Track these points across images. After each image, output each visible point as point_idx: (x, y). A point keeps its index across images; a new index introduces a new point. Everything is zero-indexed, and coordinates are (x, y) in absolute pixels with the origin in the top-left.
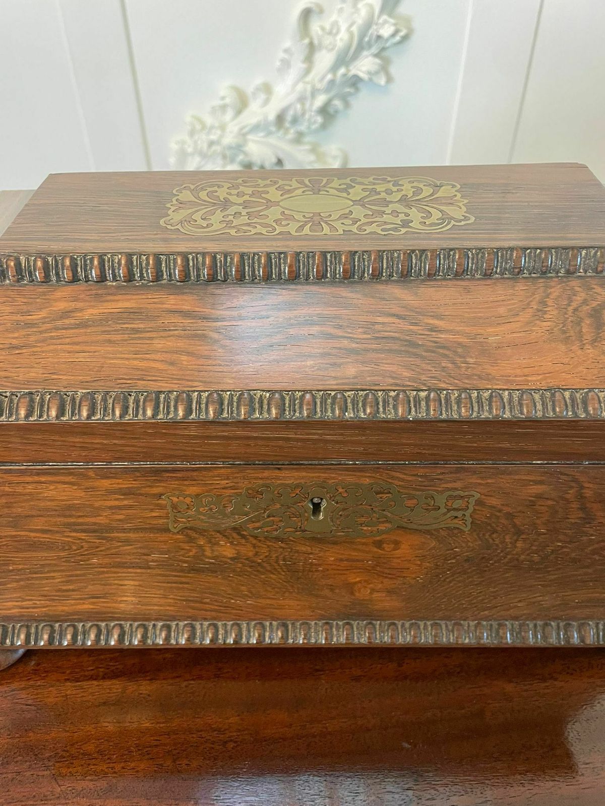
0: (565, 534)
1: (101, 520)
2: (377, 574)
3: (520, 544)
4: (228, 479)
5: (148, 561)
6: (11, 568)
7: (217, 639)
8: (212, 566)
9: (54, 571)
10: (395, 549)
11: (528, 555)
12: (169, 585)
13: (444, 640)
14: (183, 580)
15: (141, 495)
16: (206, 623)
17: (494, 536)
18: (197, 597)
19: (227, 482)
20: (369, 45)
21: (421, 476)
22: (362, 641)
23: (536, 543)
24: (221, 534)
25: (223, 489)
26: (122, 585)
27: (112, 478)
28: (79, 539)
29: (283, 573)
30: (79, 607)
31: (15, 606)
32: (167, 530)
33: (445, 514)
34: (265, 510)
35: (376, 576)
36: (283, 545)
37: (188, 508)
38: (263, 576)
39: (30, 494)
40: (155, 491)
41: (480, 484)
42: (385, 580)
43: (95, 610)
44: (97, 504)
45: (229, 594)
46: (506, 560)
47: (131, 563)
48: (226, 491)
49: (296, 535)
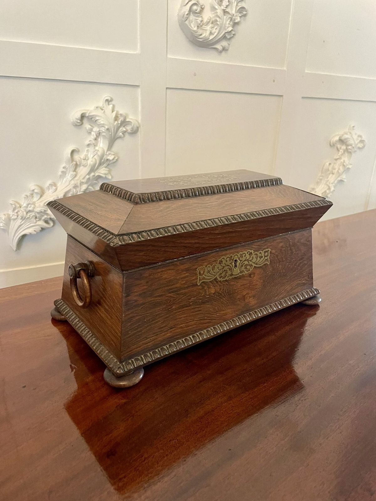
0: (288, 260)
1: (178, 285)
2: (250, 289)
3: (280, 266)
5: (190, 302)
6: (145, 320)
8: (208, 299)
9: (160, 317)
10: (254, 277)
12: (195, 313)
14: (200, 309)
15: (191, 270)
17: (275, 264)
18: (203, 317)
19: (214, 259)
20: (104, 163)
21: (258, 246)
23: (283, 265)
24: (211, 283)
26: (180, 318)
28: (170, 297)
29: (227, 297)
30: (166, 336)
31: (143, 344)
32: (197, 285)
33: (264, 259)
34: (223, 268)
36: (227, 283)
37: (203, 273)
38: (221, 300)
39: (159, 278)
40: (196, 267)
41: (270, 246)
42: (252, 291)
43: (171, 336)
44: (178, 278)
45: (212, 312)
46: (278, 274)
47: (185, 305)
48: (213, 262)
49: (231, 278)
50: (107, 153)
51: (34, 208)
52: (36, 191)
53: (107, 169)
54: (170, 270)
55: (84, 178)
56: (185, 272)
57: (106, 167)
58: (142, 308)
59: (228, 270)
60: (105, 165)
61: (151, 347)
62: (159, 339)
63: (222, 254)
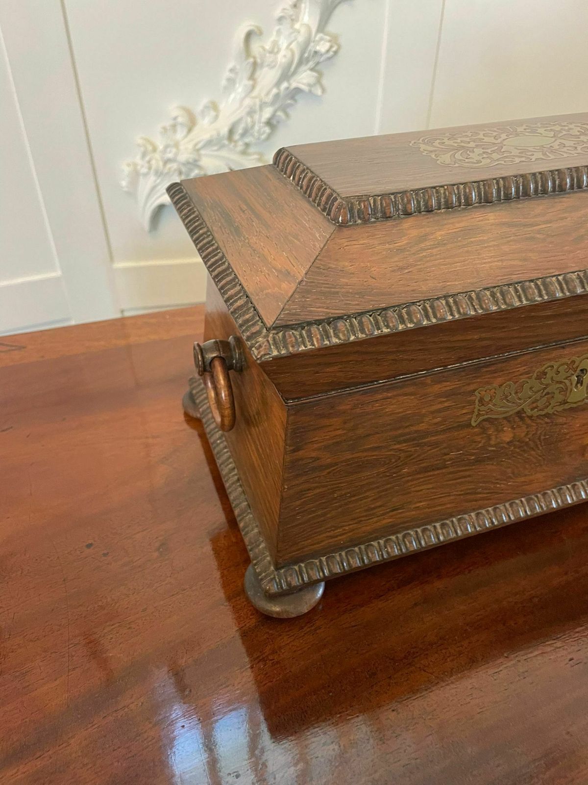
1: (422, 427)
4: (526, 364)
5: (445, 461)
6: (336, 496)
8: (492, 453)
9: (370, 490)
12: (456, 481)
14: (468, 473)
15: (460, 394)
18: (472, 489)
19: (524, 368)
20: (308, 60)
24: (507, 420)
25: (521, 375)
26: (419, 491)
27: (443, 381)
28: (400, 450)
29: (541, 448)
30: (379, 524)
31: (327, 537)
32: (469, 426)
34: (545, 388)
36: (548, 421)
38: (526, 455)
39: (375, 412)
40: (472, 387)
43: (390, 524)
44: (423, 411)
45: (497, 479)
47: (433, 466)
48: (521, 377)
49: (560, 409)
50: (317, 38)
51: (176, 154)
52: (180, 120)
53: (315, 74)
54: (406, 395)
55: (267, 94)
56: (445, 399)
57: (312, 70)
58: (329, 473)
59: (557, 392)
60: (311, 64)
61: (344, 543)
62: (364, 529)
63: (549, 357)
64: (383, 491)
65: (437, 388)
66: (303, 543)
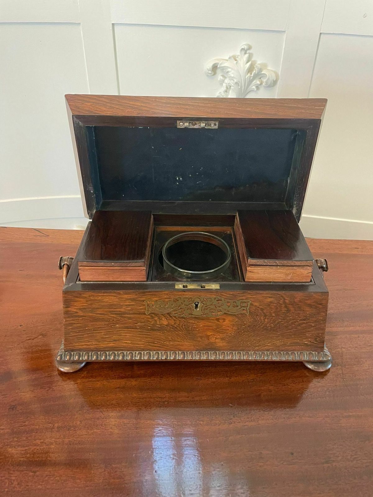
0: (281, 316)
1: (122, 310)
2: (217, 332)
3: (266, 320)
4: (167, 295)
5: (136, 326)
6: (87, 329)
7: (159, 357)
8: (159, 328)
9: (102, 330)
10: (223, 322)
11: (270, 324)
12: (143, 336)
13: (242, 358)
14: (148, 334)
15: (137, 300)
16: (154, 352)
17: (257, 317)
18: (152, 341)
21: (232, 295)
22: (212, 358)
23: (272, 320)
24: (163, 315)
25: (165, 299)
26: (125, 336)
27: (129, 294)
28: (113, 317)
29: (184, 331)
30: (108, 345)
31: (85, 344)
32: (145, 314)
33: (240, 308)
34: (179, 306)
35: (217, 333)
36: (185, 320)
37: (153, 306)
38: (177, 333)
39: (99, 300)
40: (142, 299)
41: (251, 298)
42: (220, 334)
43: (114, 346)
44: (122, 304)
45: (164, 340)
46: (262, 326)
47: (130, 327)
49: (189, 316)
54: (112, 296)
56: (131, 301)
58: (82, 319)
59: (186, 309)
61: (93, 349)
62: (102, 345)
63: (178, 294)
64: (108, 332)
65: (126, 296)
66: (74, 344)
